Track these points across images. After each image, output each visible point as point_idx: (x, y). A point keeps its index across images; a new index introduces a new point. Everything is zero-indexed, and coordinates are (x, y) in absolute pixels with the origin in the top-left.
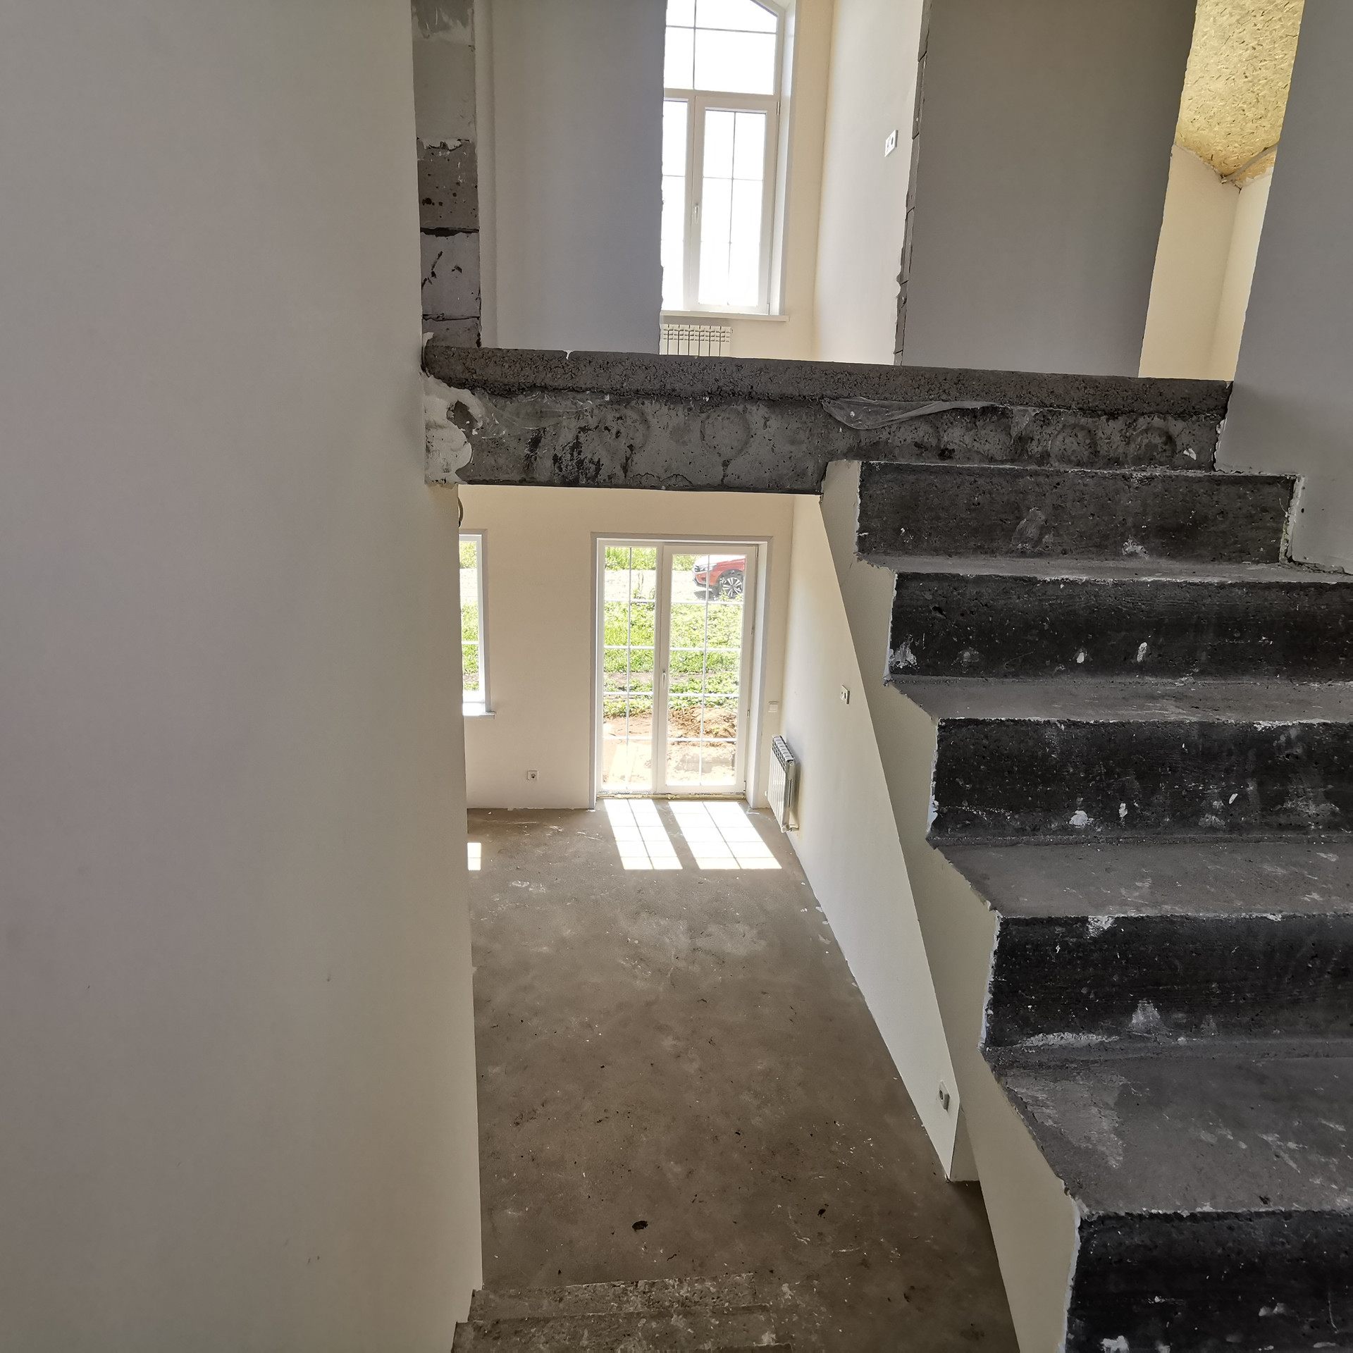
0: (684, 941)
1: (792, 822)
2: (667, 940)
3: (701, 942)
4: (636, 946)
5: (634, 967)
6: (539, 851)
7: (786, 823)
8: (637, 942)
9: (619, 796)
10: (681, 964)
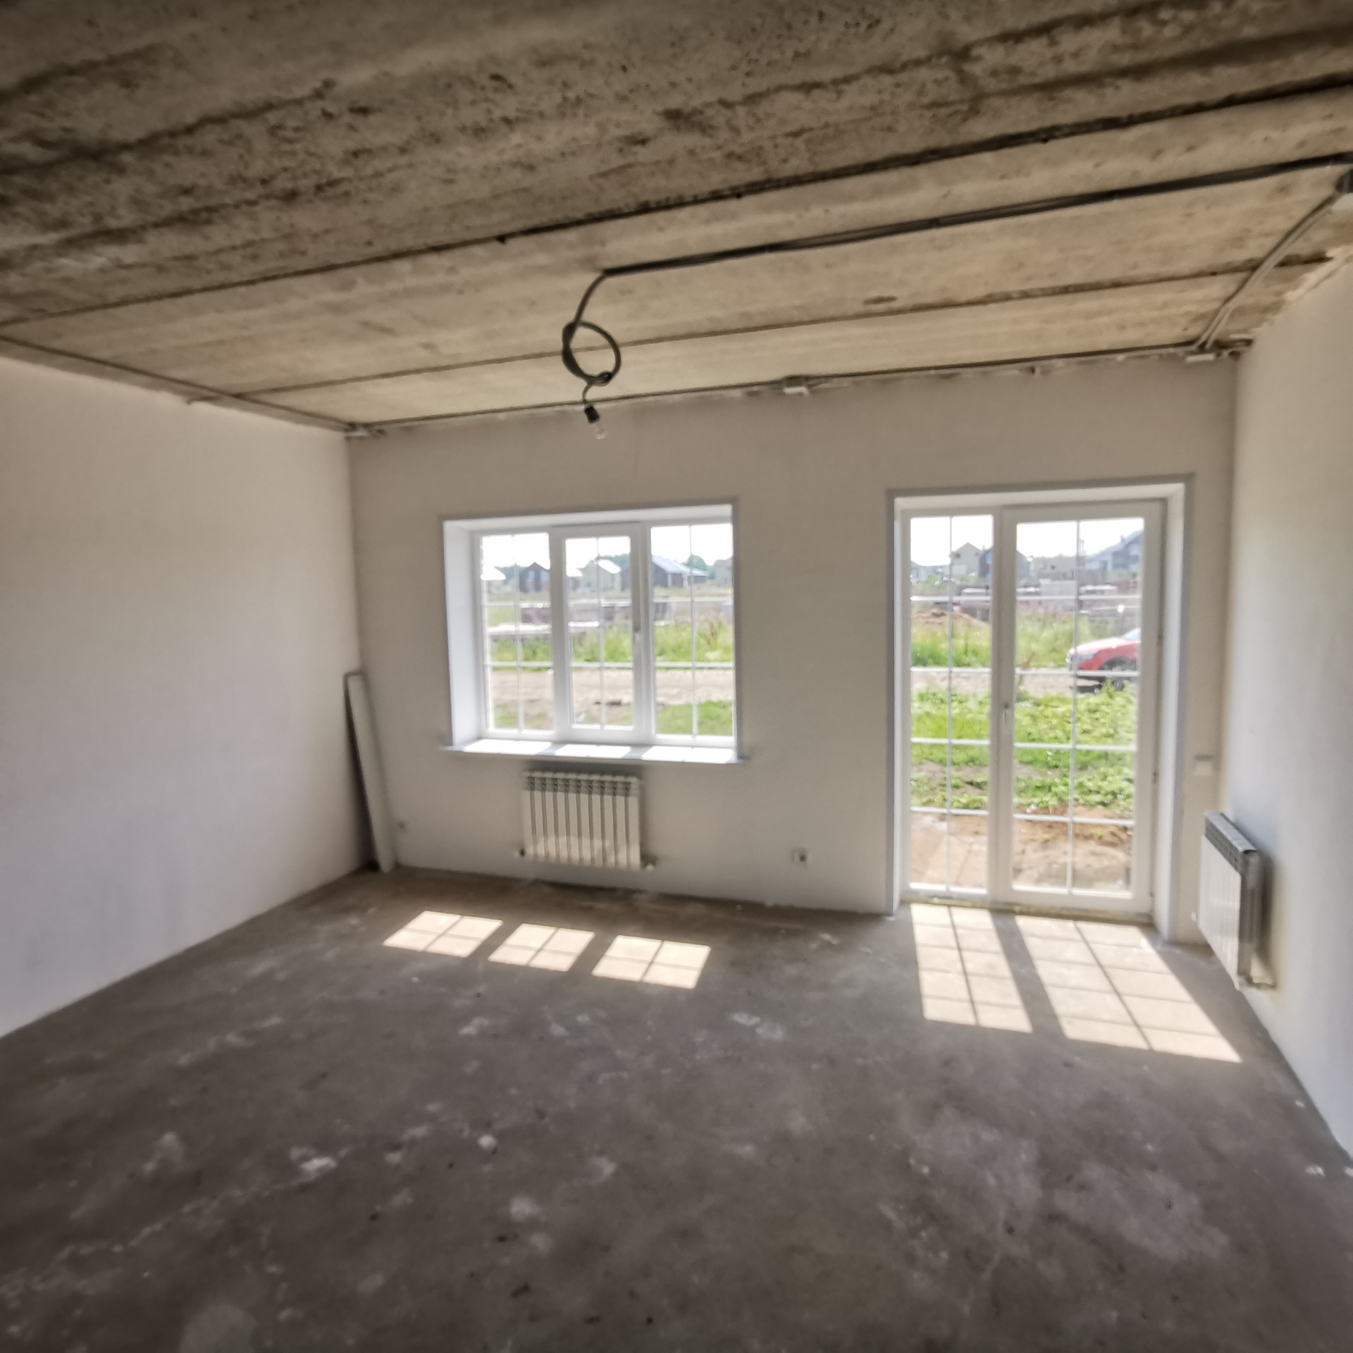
0: (1027, 1190)
1: (1257, 971)
2: (991, 1181)
3: (1067, 1202)
4: (924, 1181)
5: (913, 1233)
6: (791, 970)
7: (1244, 972)
8: (926, 1170)
9: (936, 900)
10: (1020, 1250)
